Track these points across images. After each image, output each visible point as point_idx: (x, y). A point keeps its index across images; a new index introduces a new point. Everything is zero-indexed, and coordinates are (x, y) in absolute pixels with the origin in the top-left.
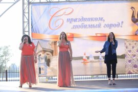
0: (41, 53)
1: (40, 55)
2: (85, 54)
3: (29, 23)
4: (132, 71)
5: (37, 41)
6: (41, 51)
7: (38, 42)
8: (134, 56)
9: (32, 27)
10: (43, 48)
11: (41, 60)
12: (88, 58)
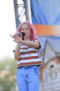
0: (53, 63)
1: (52, 66)
3: (25, 7)
5: (44, 39)
6: (52, 59)
7: (47, 42)
9: (33, 14)
10: (56, 53)
11: (54, 75)
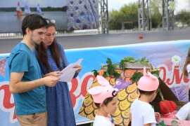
2: (19, 4)
4: (74, 27)
8: (77, 8)
12: (23, 9)
